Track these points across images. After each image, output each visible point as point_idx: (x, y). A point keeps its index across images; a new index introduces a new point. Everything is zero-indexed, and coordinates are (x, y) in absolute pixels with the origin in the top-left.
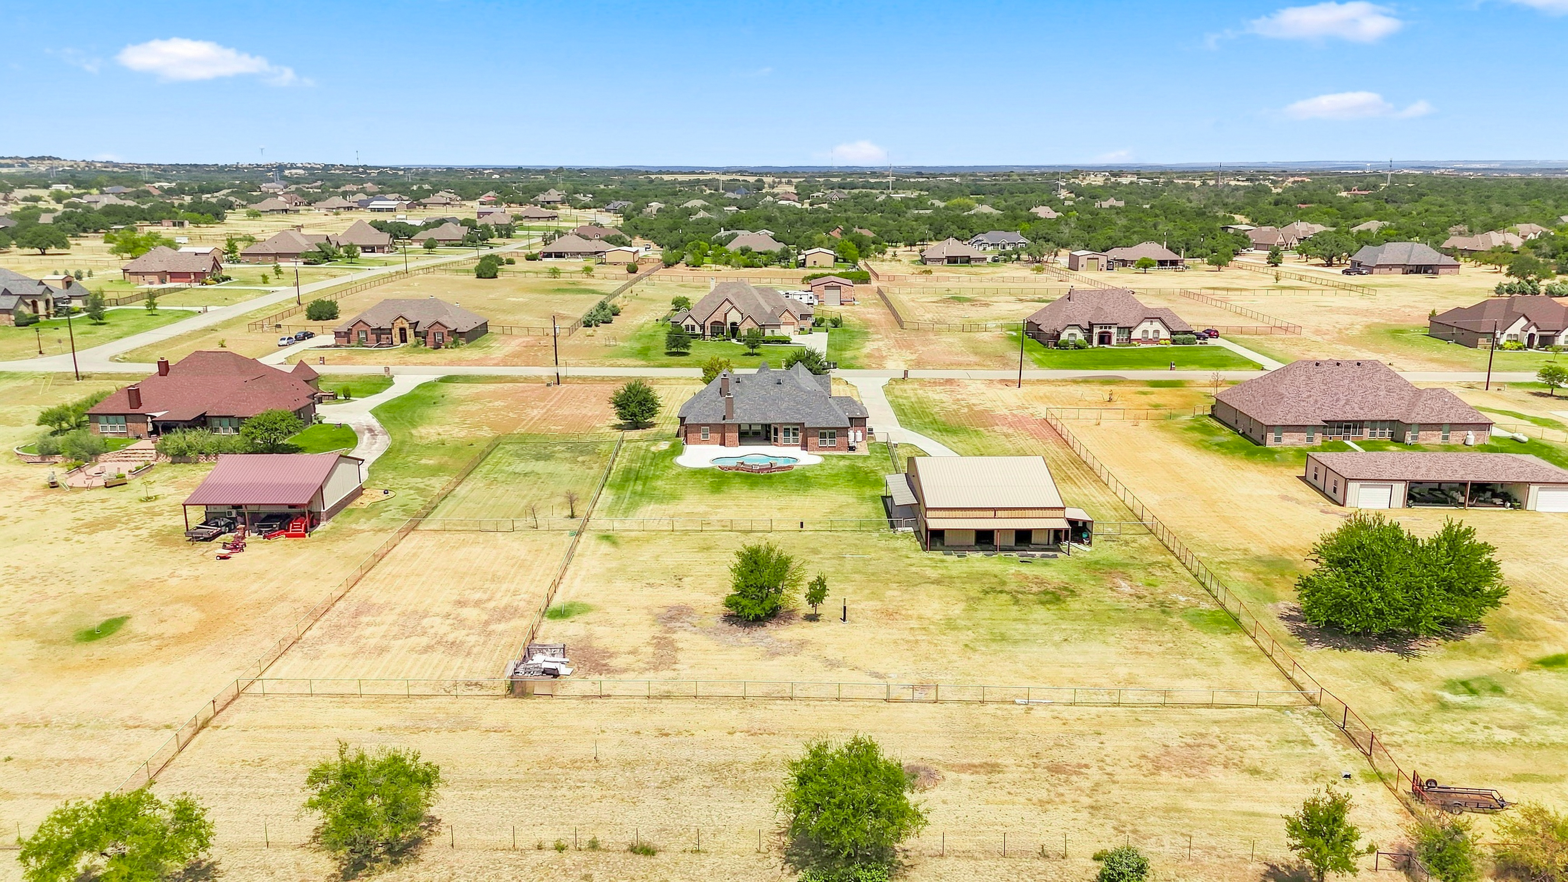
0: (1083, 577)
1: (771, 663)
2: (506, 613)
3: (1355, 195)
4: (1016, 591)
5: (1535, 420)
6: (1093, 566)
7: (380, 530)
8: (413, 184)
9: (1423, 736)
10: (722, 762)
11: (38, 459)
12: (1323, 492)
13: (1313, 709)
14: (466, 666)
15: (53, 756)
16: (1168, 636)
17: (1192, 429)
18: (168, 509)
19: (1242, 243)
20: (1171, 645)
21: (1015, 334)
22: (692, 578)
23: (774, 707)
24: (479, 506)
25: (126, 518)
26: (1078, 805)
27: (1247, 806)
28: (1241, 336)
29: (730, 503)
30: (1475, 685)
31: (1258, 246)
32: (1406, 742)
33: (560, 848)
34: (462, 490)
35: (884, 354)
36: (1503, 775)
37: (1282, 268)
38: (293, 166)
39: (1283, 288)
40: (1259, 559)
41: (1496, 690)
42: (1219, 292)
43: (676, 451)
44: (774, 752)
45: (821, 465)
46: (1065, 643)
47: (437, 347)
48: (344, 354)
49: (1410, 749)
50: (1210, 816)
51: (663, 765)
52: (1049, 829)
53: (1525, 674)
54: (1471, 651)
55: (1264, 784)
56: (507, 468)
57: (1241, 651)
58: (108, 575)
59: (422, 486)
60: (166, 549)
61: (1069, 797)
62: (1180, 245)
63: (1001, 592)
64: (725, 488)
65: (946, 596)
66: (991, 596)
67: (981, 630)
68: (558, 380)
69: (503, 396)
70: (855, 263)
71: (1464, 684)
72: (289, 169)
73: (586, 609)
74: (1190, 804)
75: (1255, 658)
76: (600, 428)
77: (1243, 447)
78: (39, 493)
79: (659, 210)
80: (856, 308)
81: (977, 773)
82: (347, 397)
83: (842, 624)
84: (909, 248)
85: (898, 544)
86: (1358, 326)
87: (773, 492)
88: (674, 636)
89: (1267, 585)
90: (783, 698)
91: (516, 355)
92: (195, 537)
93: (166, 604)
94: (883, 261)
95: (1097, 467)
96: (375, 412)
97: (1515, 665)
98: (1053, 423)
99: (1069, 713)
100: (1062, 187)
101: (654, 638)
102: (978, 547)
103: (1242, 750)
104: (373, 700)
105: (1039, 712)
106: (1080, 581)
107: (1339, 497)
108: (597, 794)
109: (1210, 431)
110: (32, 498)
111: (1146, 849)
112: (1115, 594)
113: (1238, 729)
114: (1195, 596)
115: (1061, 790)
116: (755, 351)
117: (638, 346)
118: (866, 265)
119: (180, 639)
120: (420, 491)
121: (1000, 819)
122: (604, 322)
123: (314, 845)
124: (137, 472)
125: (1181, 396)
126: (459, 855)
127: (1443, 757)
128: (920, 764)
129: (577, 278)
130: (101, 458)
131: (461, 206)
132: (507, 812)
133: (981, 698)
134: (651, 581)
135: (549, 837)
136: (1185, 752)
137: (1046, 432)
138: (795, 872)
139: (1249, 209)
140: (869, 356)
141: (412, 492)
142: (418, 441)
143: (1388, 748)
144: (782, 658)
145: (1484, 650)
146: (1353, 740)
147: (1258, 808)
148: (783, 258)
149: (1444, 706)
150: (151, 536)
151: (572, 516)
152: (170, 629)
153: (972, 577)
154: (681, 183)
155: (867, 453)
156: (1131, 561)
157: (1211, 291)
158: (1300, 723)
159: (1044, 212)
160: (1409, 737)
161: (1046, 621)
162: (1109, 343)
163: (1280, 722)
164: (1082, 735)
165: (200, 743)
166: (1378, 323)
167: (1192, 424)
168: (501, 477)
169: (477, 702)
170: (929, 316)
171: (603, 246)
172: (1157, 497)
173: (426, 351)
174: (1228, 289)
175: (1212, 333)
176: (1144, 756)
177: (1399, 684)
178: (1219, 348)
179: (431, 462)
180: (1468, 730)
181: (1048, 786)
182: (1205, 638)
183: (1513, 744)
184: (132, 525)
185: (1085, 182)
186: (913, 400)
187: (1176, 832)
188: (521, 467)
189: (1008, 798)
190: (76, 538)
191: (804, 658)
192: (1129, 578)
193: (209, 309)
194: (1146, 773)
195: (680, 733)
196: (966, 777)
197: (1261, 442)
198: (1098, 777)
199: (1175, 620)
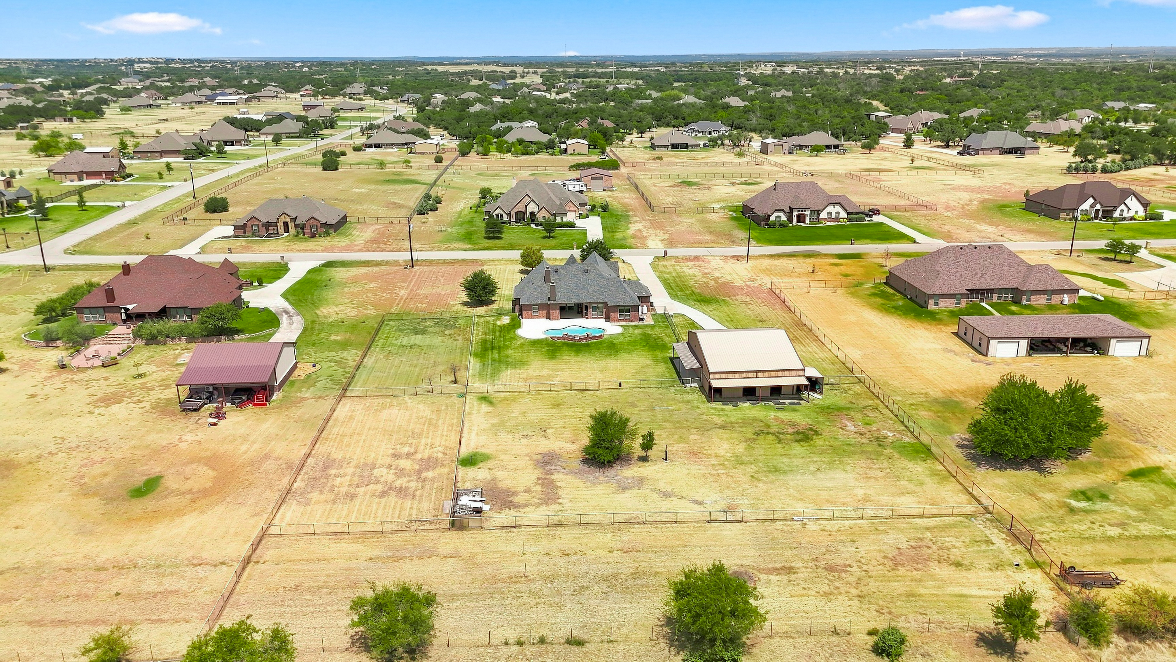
0: (821, 419)
1: (623, 495)
2: (430, 463)
3: (956, 81)
4: (778, 433)
5: (1106, 281)
6: (826, 411)
7: (320, 397)
8: (243, 79)
9: (1061, 534)
10: (610, 574)
11: (43, 344)
12: (971, 345)
13: (988, 516)
14: (415, 506)
15: (149, 590)
16: (885, 464)
17: (874, 295)
18: (157, 384)
19: (882, 128)
20: (889, 470)
21: (735, 215)
22: (553, 430)
23: (634, 530)
24: (385, 375)
25: (128, 393)
26: (850, 595)
27: (957, 590)
28: (895, 213)
29: (564, 367)
30: (1090, 494)
31: (894, 130)
32: (1051, 538)
33: (520, 643)
34: (369, 361)
35: (645, 234)
36: (1115, 560)
37: (914, 150)
38: (140, 61)
39: (918, 168)
40: (936, 401)
41: (1104, 497)
42: (872, 173)
43: (515, 325)
44: (644, 564)
45: (622, 334)
46: (818, 472)
47: (313, 236)
48: (243, 244)
49: (1055, 544)
50: (935, 599)
51: (571, 578)
52: (835, 613)
53: (1120, 484)
54: (1084, 468)
55: (965, 574)
56: (396, 342)
57: (934, 473)
58: (133, 442)
59: (337, 358)
60: (167, 419)
61: (843, 590)
62: (839, 131)
63: (768, 433)
64: (558, 355)
65: (731, 438)
66: (762, 437)
67: (760, 465)
68: (413, 263)
69: (373, 278)
70: (603, 151)
71: (1083, 493)
72: (138, 63)
73: (485, 458)
74: (922, 591)
75: (945, 478)
76: (453, 305)
77: (913, 310)
78: (54, 373)
79: (443, 102)
80: (615, 194)
81: (780, 574)
82: (260, 284)
83: (665, 463)
84: (640, 135)
85: (689, 397)
86: (975, 202)
87: (593, 358)
88: (553, 477)
89: (944, 421)
90: (638, 523)
91: (373, 241)
92: (187, 409)
93: (185, 464)
94: (623, 147)
95: (814, 328)
96: (285, 295)
97: (1114, 478)
98: (777, 292)
99: (832, 526)
100: (742, 76)
101: (539, 479)
102: (745, 398)
103: (948, 549)
104: (358, 536)
105: (812, 526)
106: (819, 422)
107: (983, 349)
108: (532, 601)
109: (887, 296)
110: (50, 377)
111: (901, 624)
112: (845, 432)
113: (943, 534)
114: (899, 432)
115: (837, 584)
116: (551, 234)
117: (462, 231)
118: (611, 151)
119: (205, 493)
120: (338, 363)
121: (802, 608)
122: (431, 210)
123: (355, 649)
124: (123, 353)
125: (862, 266)
126: (454, 651)
127: (1076, 548)
128: (742, 569)
129: (399, 169)
130: (91, 342)
131: (286, 98)
132: (477, 618)
133: (771, 517)
134: (525, 433)
135: (512, 635)
136: (913, 553)
137: (773, 300)
138: (678, 653)
139: (883, 96)
140: (634, 236)
141: (333, 364)
142: (322, 320)
143: (1041, 543)
144: (630, 491)
145: (1093, 467)
146: (1018, 539)
147: (965, 591)
148: (550, 146)
149: (1072, 510)
150: (153, 408)
151: (455, 382)
152: (195, 484)
153: (745, 422)
154: (452, 74)
155: (652, 323)
156: (850, 405)
157: (868, 173)
158: (981, 527)
159: (735, 101)
160: (1053, 535)
161: (802, 455)
162: (804, 222)
163: (969, 527)
164: (843, 542)
165: (249, 575)
166: (988, 199)
167: (873, 291)
168: (394, 350)
169: (431, 534)
170: (669, 199)
171: (410, 138)
172: (859, 352)
173: (306, 240)
174: (880, 171)
175: (876, 212)
176: (886, 557)
177: (1040, 495)
178: (881, 224)
179: (339, 338)
180: (1089, 528)
181: (827, 582)
182: (910, 465)
183: (1119, 537)
184: (135, 399)
185: (758, 72)
186: (674, 274)
187: (916, 612)
188: (405, 340)
189: (804, 592)
190: (97, 411)
191: (645, 490)
192: (852, 419)
193: (127, 204)
194: (889, 569)
195: (576, 553)
196: (773, 578)
197: (924, 305)
198: (859, 573)
199: (888, 451)
